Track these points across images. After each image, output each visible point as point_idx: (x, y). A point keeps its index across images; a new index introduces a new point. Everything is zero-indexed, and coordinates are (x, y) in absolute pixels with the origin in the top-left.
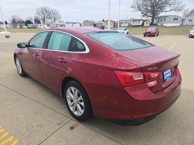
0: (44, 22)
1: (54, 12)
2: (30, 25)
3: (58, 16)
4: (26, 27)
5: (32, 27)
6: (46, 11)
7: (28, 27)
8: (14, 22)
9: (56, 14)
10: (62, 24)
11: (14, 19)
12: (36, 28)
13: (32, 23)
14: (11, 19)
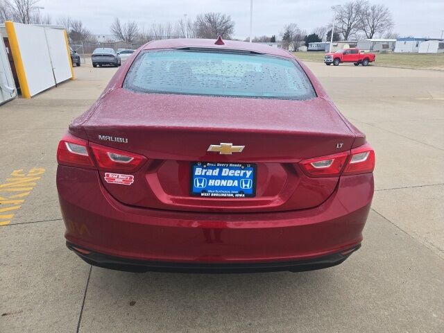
0: (346, 37)
1: (377, 12)
2: (314, 45)
3: (383, 23)
4: (305, 48)
5: (316, 49)
6: (358, 11)
7: (310, 48)
8: (287, 38)
9: (382, 16)
10: (388, 42)
11: (288, 32)
12: (324, 50)
13: (320, 41)
14: (284, 31)
